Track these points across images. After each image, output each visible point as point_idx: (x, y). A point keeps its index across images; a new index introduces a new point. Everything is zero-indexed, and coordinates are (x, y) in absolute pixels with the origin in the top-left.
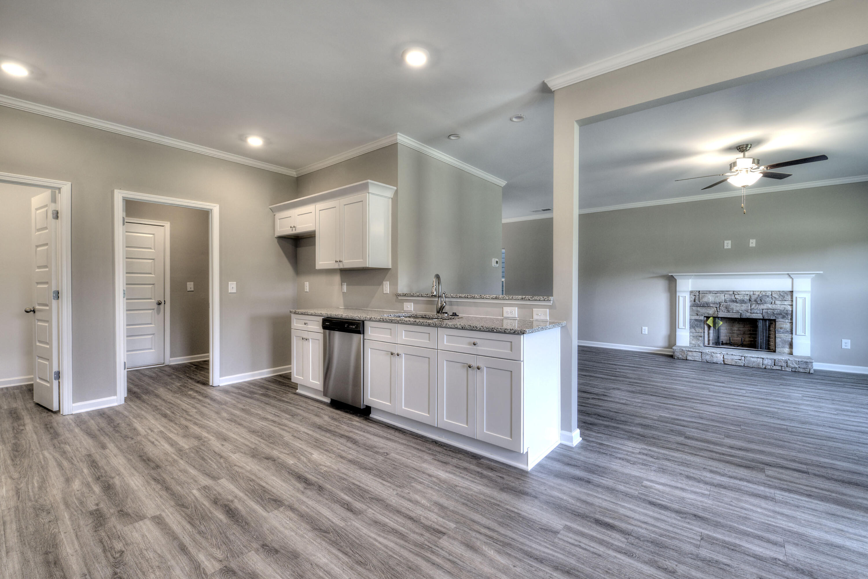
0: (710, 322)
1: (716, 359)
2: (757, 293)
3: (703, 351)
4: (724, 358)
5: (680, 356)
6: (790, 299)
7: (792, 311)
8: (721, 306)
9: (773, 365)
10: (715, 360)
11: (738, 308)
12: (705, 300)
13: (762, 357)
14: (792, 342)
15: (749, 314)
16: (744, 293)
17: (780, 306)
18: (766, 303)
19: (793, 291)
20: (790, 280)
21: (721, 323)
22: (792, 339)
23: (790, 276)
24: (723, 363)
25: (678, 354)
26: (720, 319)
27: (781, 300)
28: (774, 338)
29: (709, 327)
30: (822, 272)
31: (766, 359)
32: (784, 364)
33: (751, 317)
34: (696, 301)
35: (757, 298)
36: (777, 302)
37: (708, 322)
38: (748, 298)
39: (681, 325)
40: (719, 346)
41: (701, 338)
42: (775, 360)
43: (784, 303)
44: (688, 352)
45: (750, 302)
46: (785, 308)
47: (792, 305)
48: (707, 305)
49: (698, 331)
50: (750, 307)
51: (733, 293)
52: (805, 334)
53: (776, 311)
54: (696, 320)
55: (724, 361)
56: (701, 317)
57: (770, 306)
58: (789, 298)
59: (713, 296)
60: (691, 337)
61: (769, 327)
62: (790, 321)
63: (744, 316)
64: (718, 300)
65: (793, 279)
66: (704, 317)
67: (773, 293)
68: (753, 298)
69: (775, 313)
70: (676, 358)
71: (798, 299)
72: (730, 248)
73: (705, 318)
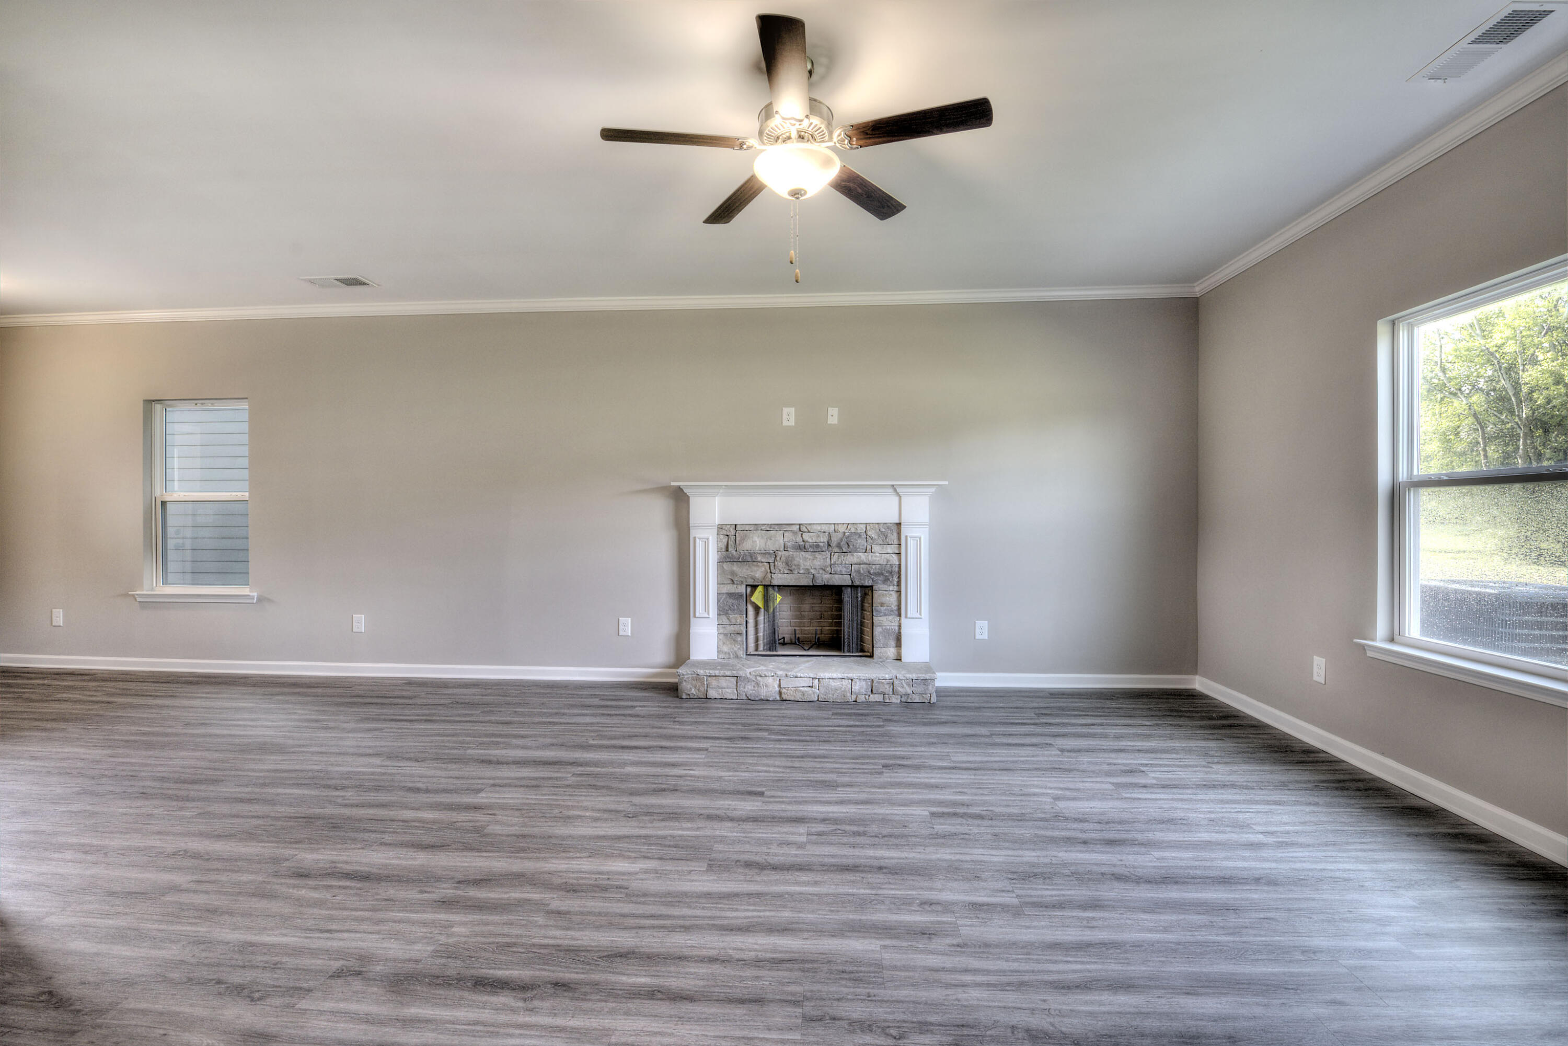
0: (757, 598)
1: (765, 689)
2: (842, 529)
3: (741, 673)
4: (780, 685)
5: (693, 691)
6: (896, 542)
7: (900, 566)
8: (778, 558)
9: (870, 693)
10: (763, 693)
11: (808, 564)
12: (747, 545)
13: (850, 675)
14: (900, 633)
15: (828, 576)
16: (819, 528)
17: (881, 556)
18: (856, 551)
19: (900, 524)
20: (896, 499)
21: (779, 598)
22: (900, 626)
23: (895, 490)
24: (778, 698)
25: (689, 686)
26: (776, 589)
27: (881, 542)
28: (870, 626)
29: (757, 609)
30: (947, 483)
31: (858, 682)
32: (888, 689)
33: (831, 583)
34: (730, 549)
35: (841, 540)
36: (876, 548)
37: (753, 599)
38: (826, 540)
39: (700, 610)
40: (775, 653)
41: (739, 639)
42: (872, 681)
43: (886, 549)
44: (709, 679)
45: (830, 548)
46: (888, 561)
47: (899, 554)
48: (751, 557)
49: (733, 621)
50: (828, 560)
51: (800, 530)
52: (920, 614)
53: (874, 567)
54: (731, 595)
55: (780, 693)
56: (739, 587)
57: (863, 557)
58: (893, 538)
59: (762, 537)
60: (721, 637)
61: (863, 601)
62: (896, 588)
63: (819, 582)
64: (771, 547)
65: (900, 497)
66: (747, 585)
67: (868, 528)
68: (835, 540)
69: (872, 571)
70: (684, 696)
71: (909, 539)
72: (793, 424)
73: (749, 589)
